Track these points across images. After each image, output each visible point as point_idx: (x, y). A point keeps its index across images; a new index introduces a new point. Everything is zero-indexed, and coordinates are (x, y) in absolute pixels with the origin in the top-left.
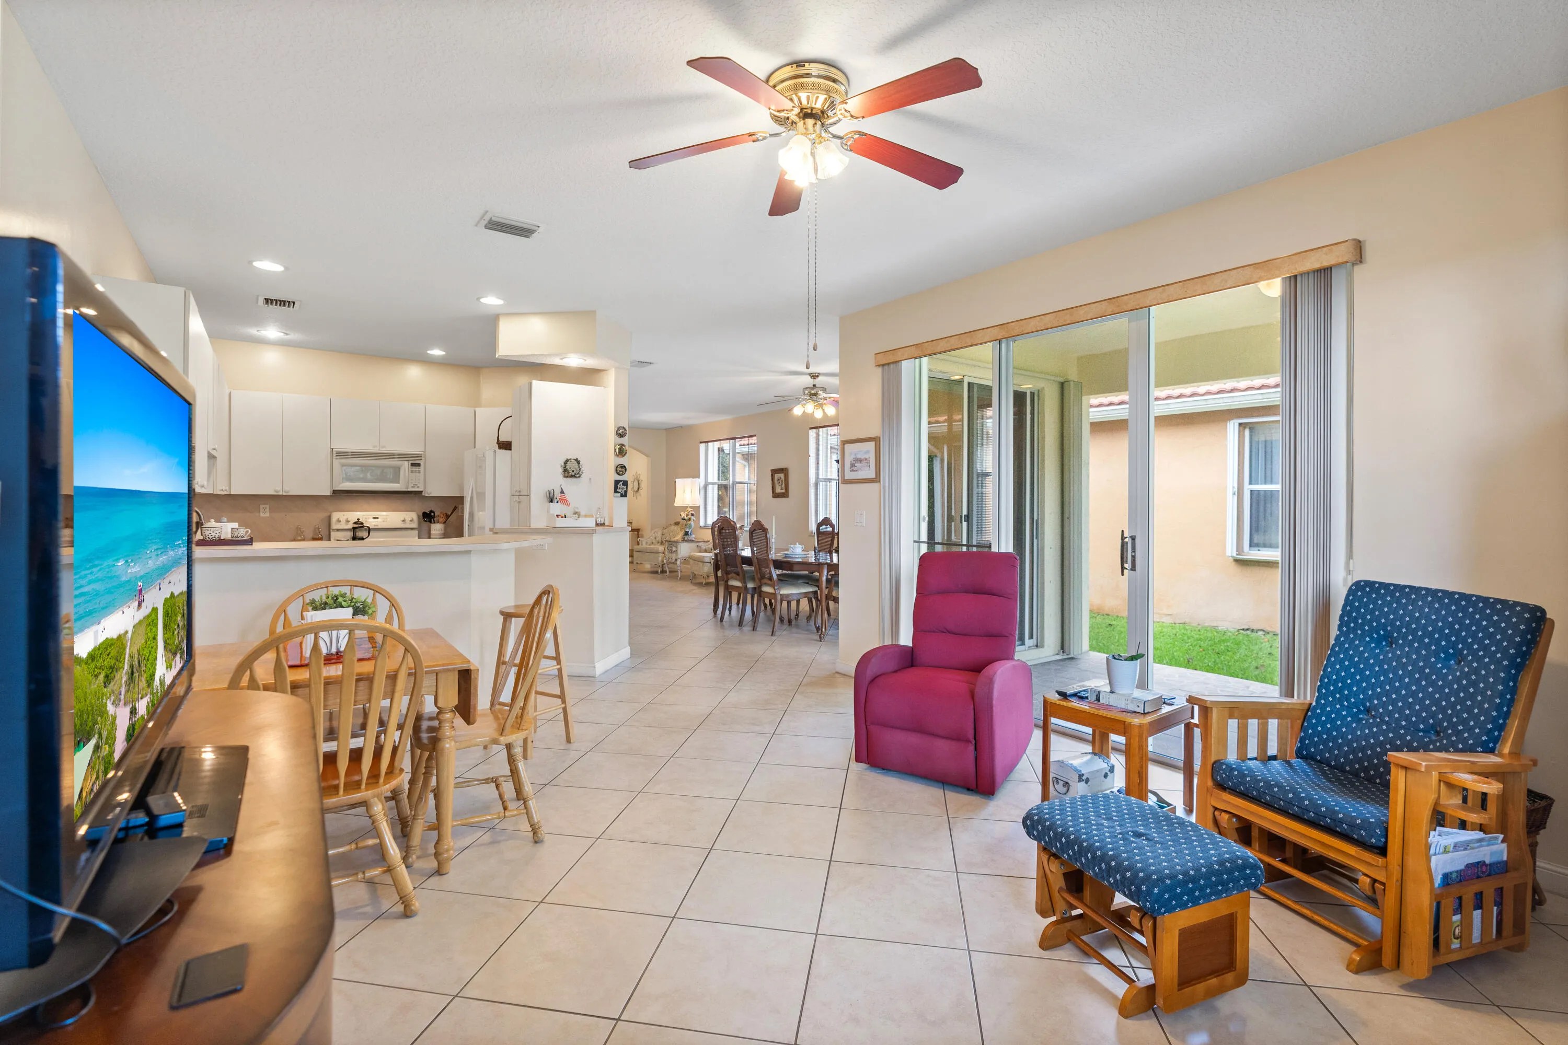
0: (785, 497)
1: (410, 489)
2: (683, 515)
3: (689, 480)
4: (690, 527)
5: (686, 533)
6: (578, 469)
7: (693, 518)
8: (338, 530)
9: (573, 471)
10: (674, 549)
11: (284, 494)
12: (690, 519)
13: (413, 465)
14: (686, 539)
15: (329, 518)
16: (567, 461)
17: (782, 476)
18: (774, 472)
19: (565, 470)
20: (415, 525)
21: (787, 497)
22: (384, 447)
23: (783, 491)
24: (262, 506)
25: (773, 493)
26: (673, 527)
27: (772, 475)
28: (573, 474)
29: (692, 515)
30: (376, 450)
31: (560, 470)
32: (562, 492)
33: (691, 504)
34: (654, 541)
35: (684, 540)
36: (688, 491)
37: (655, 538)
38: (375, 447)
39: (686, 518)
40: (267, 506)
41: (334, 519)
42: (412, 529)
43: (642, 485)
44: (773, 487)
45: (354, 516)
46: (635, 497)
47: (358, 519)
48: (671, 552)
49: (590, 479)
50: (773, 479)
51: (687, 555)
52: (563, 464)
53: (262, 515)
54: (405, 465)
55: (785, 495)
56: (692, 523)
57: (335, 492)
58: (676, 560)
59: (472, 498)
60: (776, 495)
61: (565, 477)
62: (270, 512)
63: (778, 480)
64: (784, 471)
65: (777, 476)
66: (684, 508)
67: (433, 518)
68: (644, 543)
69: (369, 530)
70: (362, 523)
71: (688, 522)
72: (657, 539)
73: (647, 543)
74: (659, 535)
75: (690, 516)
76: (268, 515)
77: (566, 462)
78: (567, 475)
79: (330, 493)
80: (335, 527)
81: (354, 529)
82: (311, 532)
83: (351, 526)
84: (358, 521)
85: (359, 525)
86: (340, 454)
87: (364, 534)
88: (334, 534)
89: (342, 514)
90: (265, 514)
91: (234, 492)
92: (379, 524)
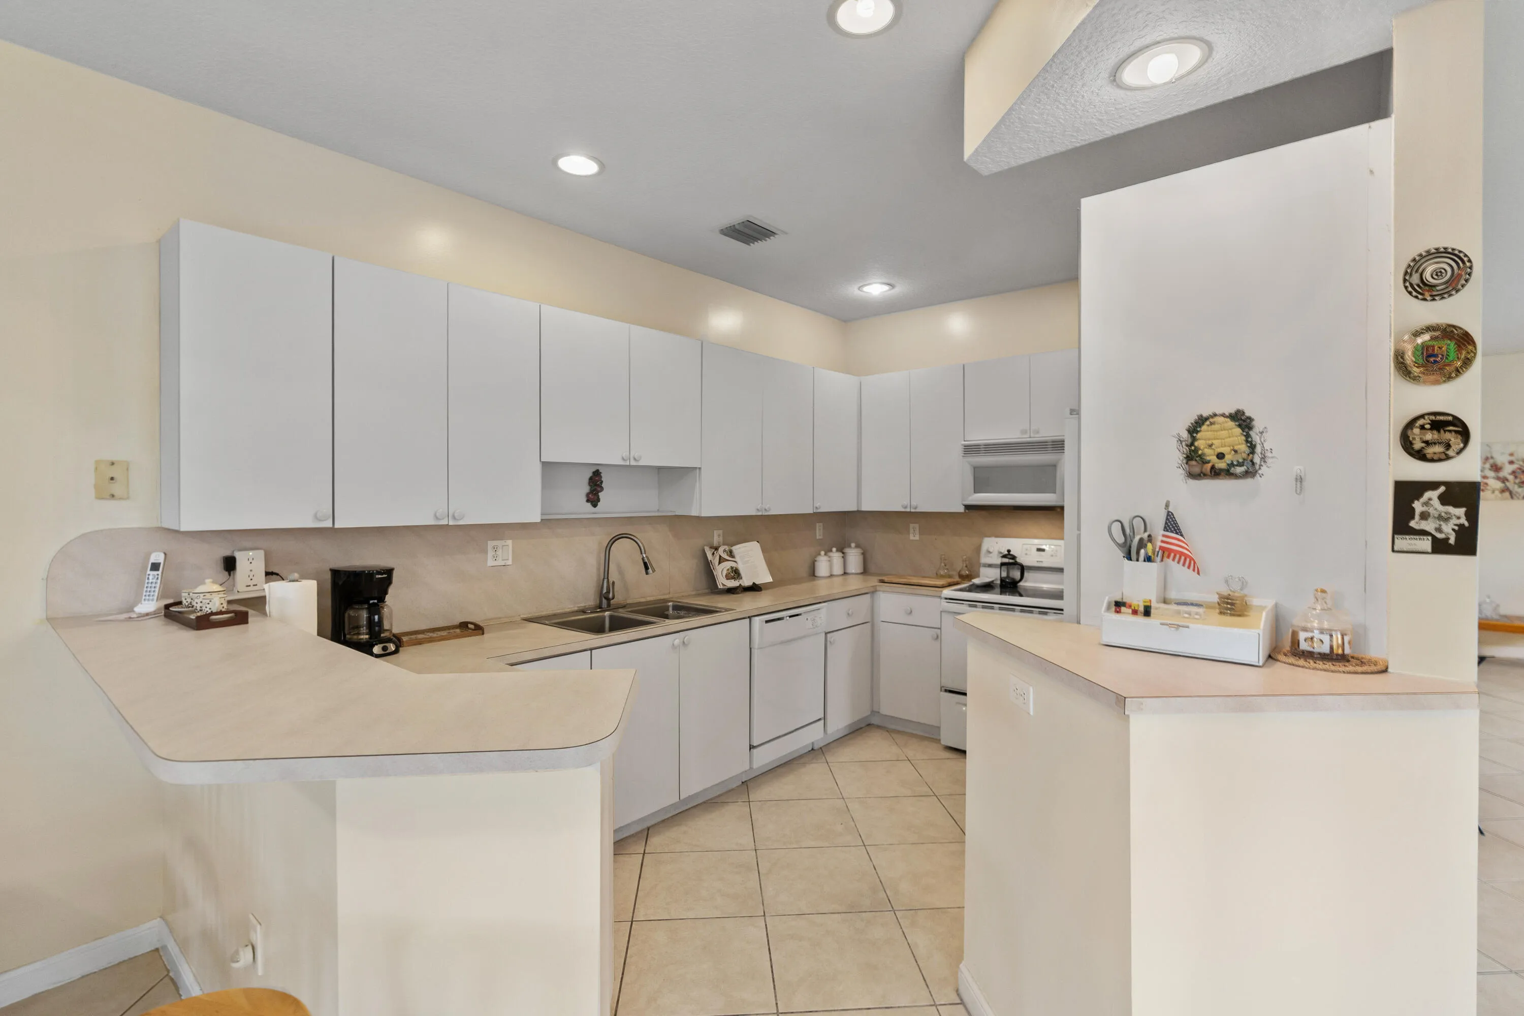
6: (1243, 448)
8: (989, 565)
9: (1221, 456)
11: (913, 510)
15: (978, 549)
16: (1201, 421)
19: (1192, 455)
22: (1035, 432)
24: (912, 526)
28: (1221, 465)
30: (1026, 438)
31: (1176, 456)
32: (1171, 525)
38: (1024, 432)
40: (917, 526)
41: (984, 548)
45: (1005, 544)
47: (1009, 551)
49: (1300, 480)
52: (1185, 435)
53: (912, 537)
57: (968, 507)
61: (1192, 476)
62: (920, 534)
69: (1023, 569)
70: (1014, 557)
76: (917, 537)
77: (1193, 430)
78: (1197, 470)
79: (961, 509)
80: (984, 560)
81: (1003, 564)
82: (959, 565)
83: (999, 561)
84: (1009, 555)
85: (1010, 561)
86: (970, 450)
87: (1016, 574)
88: (983, 571)
89: (993, 539)
90: (914, 536)
91: (865, 508)
92: (1046, 561)
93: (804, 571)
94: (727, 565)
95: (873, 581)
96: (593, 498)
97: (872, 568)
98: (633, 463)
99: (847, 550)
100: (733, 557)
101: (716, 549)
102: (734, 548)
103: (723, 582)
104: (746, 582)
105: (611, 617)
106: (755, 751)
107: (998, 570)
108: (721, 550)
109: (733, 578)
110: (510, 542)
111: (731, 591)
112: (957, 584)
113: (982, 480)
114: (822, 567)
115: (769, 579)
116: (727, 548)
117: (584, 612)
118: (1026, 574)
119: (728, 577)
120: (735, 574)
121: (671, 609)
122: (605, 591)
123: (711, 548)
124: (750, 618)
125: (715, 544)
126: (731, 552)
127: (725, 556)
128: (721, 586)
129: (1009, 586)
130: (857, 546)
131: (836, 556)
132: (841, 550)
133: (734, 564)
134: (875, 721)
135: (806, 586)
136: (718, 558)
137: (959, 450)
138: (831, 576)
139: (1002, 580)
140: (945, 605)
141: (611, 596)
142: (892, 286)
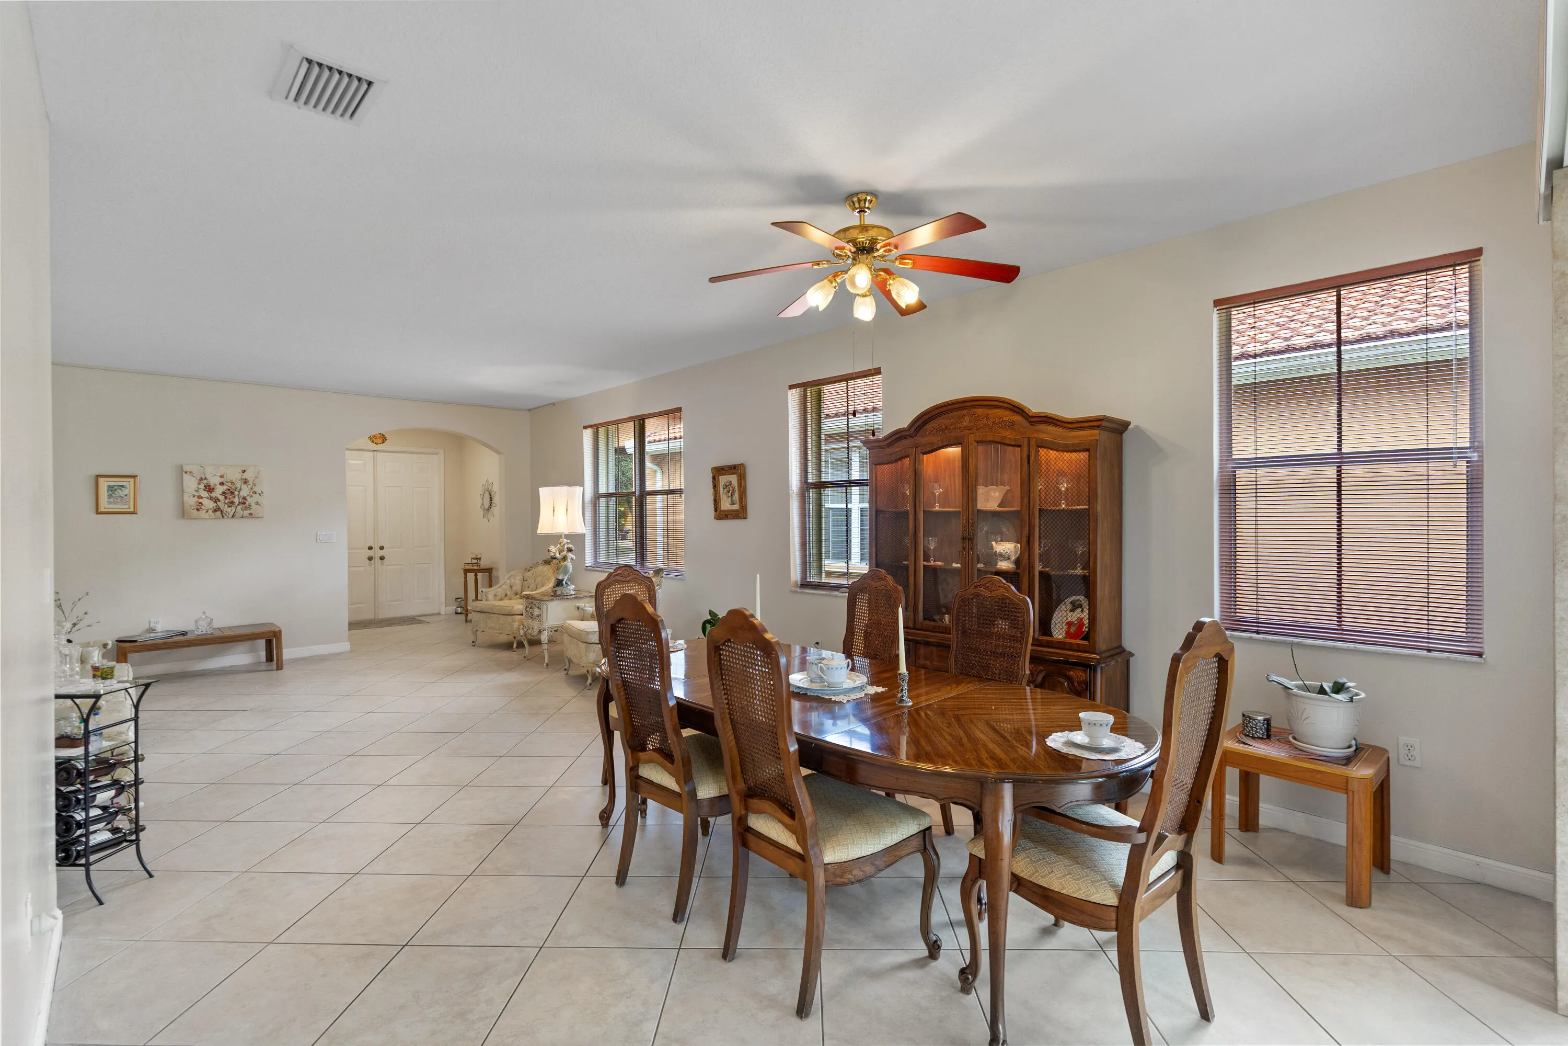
0: (739, 518)
2: (553, 549)
3: (565, 489)
4: (566, 571)
5: (559, 583)
7: (570, 555)
10: (536, 612)
12: (565, 558)
14: (559, 592)
17: (733, 479)
18: (718, 471)
21: (745, 518)
23: (736, 507)
25: (716, 510)
26: (541, 567)
27: (714, 478)
29: (570, 550)
33: (566, 531)
34: (508, 593)
35: (555, 596)
36: (561, 511)
37: (511, 587)
39: (558, 555)
43: (496, 500)
44: (715, 500)
46: (486, 519)
48: (532, 616)
50: (715, 486)
51: (560, 623)
55: (740, 514)
56: (569, 564)
58: (540, 632)
60: (721, 515)
63: (726, 486)
64: (737, 469)
65: (723, 480)
66: (554, 538)
68: (490, 596)
71: (563, 563)
72: (515, 588)
73: (495, 596)
74: (517, 582)
75: (564, 553)
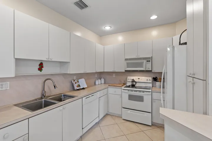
1: (147, 70)
8: (129, 82)
13: (147, 61)
15: (127, 78)
20: (151, 82)
22: (139, 56)
24: (113, 74)
30: (137, 57)
38: (136, 56)
42: (150, 83)
45: (132, 78)
54: (145, 61)
57: (125, 71)
59: (164, 73)
67: (157, 79)
69: (136, 82)
70: (134, 80)
79: (124, 71)
80: (128, 81)
81: (132, 82)
82: (123, 82)
83: (131, 81)
84: (133, 80)
85: (133, 81)
86: (126, 60)
87: (134, 83)
88: (128, 83)
89: (130, 77)
90: (114, 76)
91: (105, 71)
92: (140, 81)
93: (93, 84)
94: (77, 84)
95: (107, 85)
96: (40, 69)
97: (106, 82)
98: (50, 60)
99: (101, 79)
100: (78, 82)
101: (75, 80)
102: (79, 80)
103: (76, 88)
104: (81, 87)
105: (45, 101)
106: (83, 129)
107: (131, 83)
108: (76, 81)
109: (79, 87)
110: (8, 83)
111: (78, 90)
112: (123, 85)
113: (128, 65)
114: (97, 83)
115: (87, 87)
116: (77, 80)
117: (36, 100)
118: (137, 83)
119: (77, 87)
120: (79, 86)
121: (63, 96)
122: (43, 93)
123: (73, 80)
124: (82, 98)
125: (74, 79)
126: (78, 81)
127: (77, 82)
128: (75, 89)
129: (133, 86)
130: (103, 78)
131: (99, 80)
132: (100, 79)
133: (78, 84)
134: (108, 113)
135: (94, 87)
136: (75, 82)
137: (124, 60)
138: (99, 84)
139: (132, 85)
140: (123, 90)
141: (44, 95)
142: (111, 27)
